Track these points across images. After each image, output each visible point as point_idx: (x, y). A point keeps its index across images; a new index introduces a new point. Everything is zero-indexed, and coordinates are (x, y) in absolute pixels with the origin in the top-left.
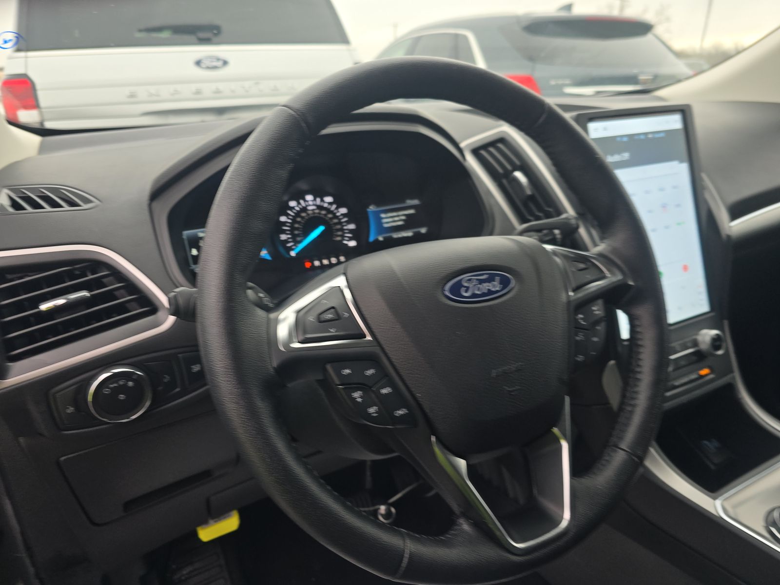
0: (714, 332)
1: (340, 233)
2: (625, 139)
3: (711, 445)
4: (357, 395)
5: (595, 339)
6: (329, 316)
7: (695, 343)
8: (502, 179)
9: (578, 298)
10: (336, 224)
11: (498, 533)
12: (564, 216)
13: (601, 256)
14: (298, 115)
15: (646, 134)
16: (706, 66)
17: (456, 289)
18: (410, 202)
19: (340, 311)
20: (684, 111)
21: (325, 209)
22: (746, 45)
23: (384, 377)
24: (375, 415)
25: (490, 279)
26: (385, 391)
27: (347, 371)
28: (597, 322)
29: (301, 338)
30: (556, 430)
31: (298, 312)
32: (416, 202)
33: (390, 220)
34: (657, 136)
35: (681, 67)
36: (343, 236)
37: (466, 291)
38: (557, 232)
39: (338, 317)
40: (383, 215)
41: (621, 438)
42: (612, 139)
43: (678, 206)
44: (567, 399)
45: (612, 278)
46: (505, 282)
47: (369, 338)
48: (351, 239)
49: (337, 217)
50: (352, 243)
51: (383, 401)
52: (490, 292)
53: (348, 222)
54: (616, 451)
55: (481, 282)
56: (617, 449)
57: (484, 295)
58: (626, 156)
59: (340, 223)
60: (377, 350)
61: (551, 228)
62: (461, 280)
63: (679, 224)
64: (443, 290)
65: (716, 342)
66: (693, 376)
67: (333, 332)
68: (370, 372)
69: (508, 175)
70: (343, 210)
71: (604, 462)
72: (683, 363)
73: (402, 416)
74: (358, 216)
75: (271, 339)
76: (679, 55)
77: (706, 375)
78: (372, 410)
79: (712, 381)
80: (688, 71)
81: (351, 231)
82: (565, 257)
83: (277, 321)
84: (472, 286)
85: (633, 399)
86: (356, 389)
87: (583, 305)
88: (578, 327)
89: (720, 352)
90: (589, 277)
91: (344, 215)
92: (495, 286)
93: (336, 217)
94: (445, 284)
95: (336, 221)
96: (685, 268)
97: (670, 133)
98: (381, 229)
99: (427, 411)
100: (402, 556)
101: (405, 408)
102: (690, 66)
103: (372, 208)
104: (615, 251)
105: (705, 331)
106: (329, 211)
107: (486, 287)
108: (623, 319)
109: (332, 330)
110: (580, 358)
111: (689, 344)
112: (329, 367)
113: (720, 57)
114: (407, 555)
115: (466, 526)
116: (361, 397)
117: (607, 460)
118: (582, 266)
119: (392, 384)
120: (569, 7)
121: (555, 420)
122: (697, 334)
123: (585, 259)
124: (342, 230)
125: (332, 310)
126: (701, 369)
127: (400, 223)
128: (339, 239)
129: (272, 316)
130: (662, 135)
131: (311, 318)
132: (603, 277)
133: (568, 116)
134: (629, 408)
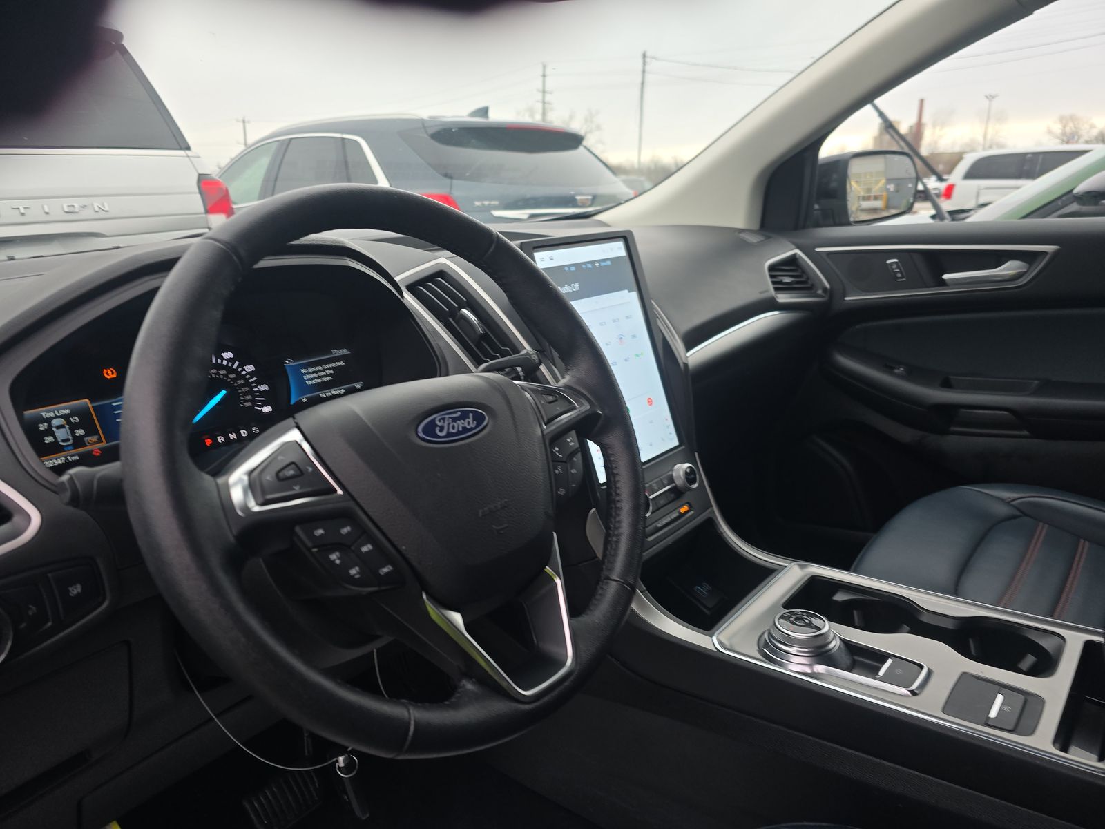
0: (687, 465)
1: (249, 397)
2: (573, 269)
3: (703, 590)
4: (334, 557)
5: (573, 471)
6: (291, 472)
7: (671, 480)
8: (448, 317)
9: (552, 431)
10: (241, 386)
11: (504, 684)
12: (524, 352)
13: (567, 387)
14: (228, 248)
15: (593, 262)
16: (648, 185)
17: (430, 430)
18: (336, 353)
19: (302, 467)
20: (626, 238)
21: (225, 367)
22: (686, 160)
23: (363, 534)
24: (358, 576)
25: (464, 416)
26: (365, 549)
27: (320, 532)
28: (573, 454)
29: (261, 500)
30: (548, 569)
31: (250, 473)
32: (345, 352)
33: (316, 375)
34: (603, 264)
35: (618, 186)
36: (253, 401)
37: (441, 430)
38: (519, 369)
39: (300, 473)
40: (304, 371)
41: (611, 570)
42: (561, 268)
43: (634, 336)
44: (555, 534)
45: (581, 408)
46: (479, 419)
47: (340, 492)
48: (264, 404)
49: (243, 377)
50: (267, 409)
51: (363, 560)
52: (465, 430)
53: (259, 383)
54: (607, 583)
55: (454, 420)
56: (608, 581)
57: (459, 433)
58: (576, 286)
59: (247, 384)
60: (351, 504)
61: (512, 366)
62: (434, 419)
63: (637, 356)
64: (417, 432)
65: (690, 476)
66: (675, 515)
67: (297, 489)
68: (346, 530)
69: (454, 313)
70: (250, 368)
71: (598, 597)
72: (662, 502)
73: (387, 574)
74: (273, 373)
75: (226, 504)
76: (615, 170)
77: (686, 513)
78: (354, 572)
79: (693, 518)
80: (630, 192)
81: (263, 393)
82: (533, 391)
83: (227, 487)
84: (446, 425)
85: (617, 528)
86: (333, 551)
87: (557, 438)
88: (556, 461)
89: (695, 486)
90: (559, 410)
91: (251, 374)
92: (470, 423)
93: (240, 376)
94: (418, 425)
95: (242, 382)
96: (650, 401)
97: (614, 260)
98: (304, 388)
99: (415, 564)
100: (409, 723)
101: (388, 564)
102: (629, 184)
103: (289, 363)
104: (579, 381)
105: (678, 466)
106: (230, 370)
107: (461, 424)
108: (595, 450)
109: (295, 488)
110: (562, 492)
111: (665, 482)
112: (298, 529)
113: (661, 174)
114: (412, 723)
115: (469, 686)
116: (339, 558)
117: (601, 595)
118: (551, 398)
119: (372, 540)
120: (484, 112)
121: (547, 559)
122: (672, 470)
123: (552, 392)
124: (251, 392)
125: (293, 466)
126: (681, 506)
127: (328, 378)
128: (249, 404)
129: (220, 480)
130: (609, 263)
131: (269, 477)
132: (574, 408)
133: (514, 244)
134: (615, 539)
